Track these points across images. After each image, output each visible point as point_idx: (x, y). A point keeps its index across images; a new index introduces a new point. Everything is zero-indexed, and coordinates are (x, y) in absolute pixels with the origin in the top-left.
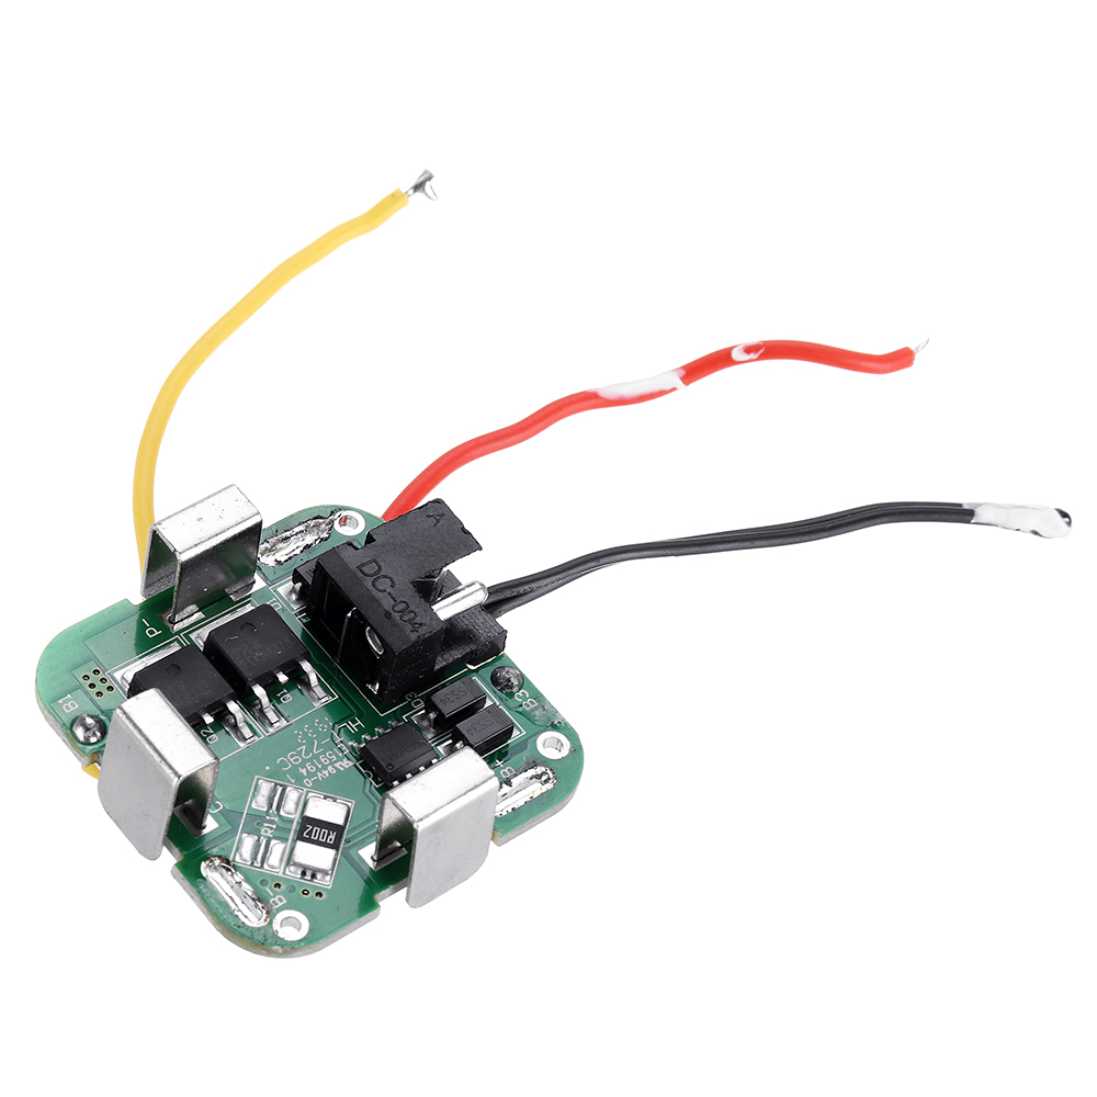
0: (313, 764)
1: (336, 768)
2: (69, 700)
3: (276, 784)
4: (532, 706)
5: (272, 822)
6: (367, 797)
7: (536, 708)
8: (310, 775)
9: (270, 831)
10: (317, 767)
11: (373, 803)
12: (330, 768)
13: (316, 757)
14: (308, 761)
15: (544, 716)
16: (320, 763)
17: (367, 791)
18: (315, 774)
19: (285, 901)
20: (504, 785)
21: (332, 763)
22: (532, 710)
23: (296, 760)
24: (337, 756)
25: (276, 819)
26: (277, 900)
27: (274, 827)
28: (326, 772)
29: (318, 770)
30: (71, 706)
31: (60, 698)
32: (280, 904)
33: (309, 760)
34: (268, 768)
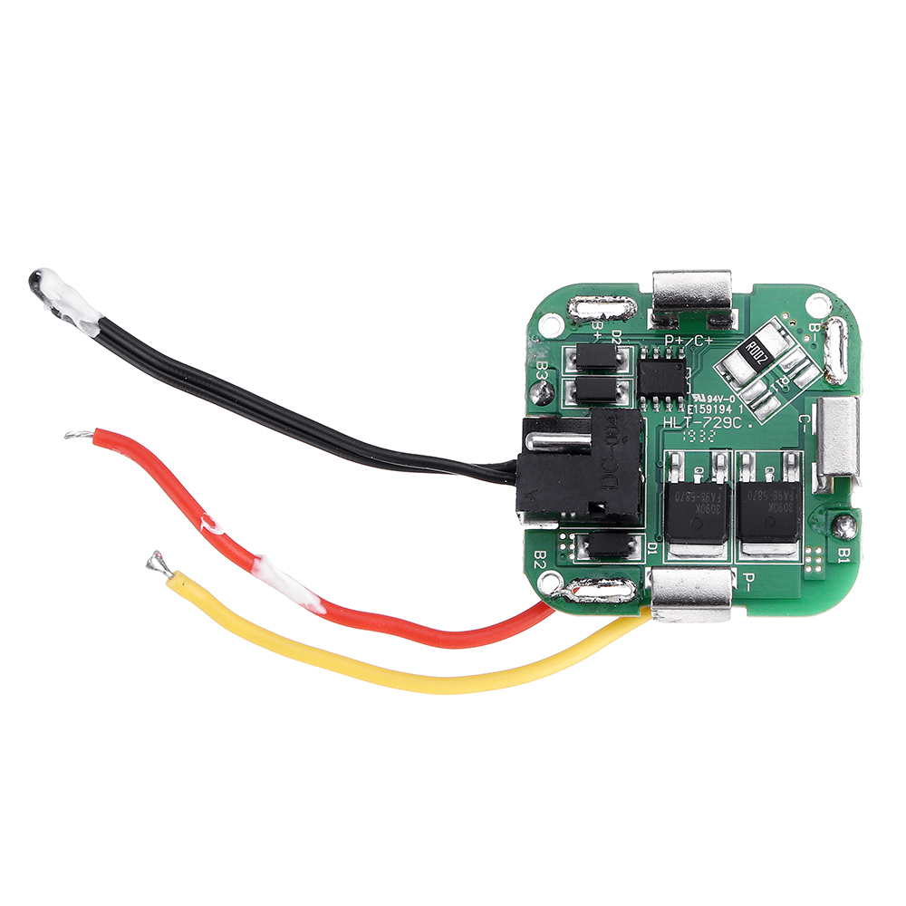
0: (718, 410)
1: (706, 398)
2: (841, 558)
3: (753, 411)
4: (542, 363)
5: (776, 385)
6: (702, 364)
7: (541, 360)
8: (726, 404)
9: (783, 380)
10: (718, 407)
11: (702, 359)
12: (710, 401)
13: (712, 414)
14: (720, 415)
15: (540, 351)
16: (713, 409)
17: (699, 368)
18: (723, 402)
19: (810, 325)
20: (607, 317)
21: (706, 403)
22: (544, 360)
23: (727, 420)
24: (698, 407)
25: (772, 385)
26: (814, 328)
27: (777, 381)
28: (715, 399)
29: (718, 404)
30: (844, 552)
31: (847, 563)
32: (815, 325)
33: (718, 414)
34: (750, 426)
